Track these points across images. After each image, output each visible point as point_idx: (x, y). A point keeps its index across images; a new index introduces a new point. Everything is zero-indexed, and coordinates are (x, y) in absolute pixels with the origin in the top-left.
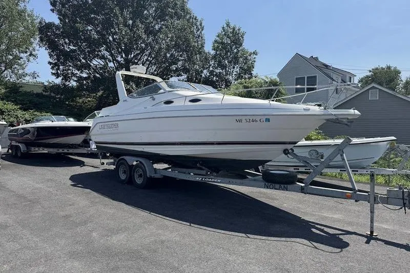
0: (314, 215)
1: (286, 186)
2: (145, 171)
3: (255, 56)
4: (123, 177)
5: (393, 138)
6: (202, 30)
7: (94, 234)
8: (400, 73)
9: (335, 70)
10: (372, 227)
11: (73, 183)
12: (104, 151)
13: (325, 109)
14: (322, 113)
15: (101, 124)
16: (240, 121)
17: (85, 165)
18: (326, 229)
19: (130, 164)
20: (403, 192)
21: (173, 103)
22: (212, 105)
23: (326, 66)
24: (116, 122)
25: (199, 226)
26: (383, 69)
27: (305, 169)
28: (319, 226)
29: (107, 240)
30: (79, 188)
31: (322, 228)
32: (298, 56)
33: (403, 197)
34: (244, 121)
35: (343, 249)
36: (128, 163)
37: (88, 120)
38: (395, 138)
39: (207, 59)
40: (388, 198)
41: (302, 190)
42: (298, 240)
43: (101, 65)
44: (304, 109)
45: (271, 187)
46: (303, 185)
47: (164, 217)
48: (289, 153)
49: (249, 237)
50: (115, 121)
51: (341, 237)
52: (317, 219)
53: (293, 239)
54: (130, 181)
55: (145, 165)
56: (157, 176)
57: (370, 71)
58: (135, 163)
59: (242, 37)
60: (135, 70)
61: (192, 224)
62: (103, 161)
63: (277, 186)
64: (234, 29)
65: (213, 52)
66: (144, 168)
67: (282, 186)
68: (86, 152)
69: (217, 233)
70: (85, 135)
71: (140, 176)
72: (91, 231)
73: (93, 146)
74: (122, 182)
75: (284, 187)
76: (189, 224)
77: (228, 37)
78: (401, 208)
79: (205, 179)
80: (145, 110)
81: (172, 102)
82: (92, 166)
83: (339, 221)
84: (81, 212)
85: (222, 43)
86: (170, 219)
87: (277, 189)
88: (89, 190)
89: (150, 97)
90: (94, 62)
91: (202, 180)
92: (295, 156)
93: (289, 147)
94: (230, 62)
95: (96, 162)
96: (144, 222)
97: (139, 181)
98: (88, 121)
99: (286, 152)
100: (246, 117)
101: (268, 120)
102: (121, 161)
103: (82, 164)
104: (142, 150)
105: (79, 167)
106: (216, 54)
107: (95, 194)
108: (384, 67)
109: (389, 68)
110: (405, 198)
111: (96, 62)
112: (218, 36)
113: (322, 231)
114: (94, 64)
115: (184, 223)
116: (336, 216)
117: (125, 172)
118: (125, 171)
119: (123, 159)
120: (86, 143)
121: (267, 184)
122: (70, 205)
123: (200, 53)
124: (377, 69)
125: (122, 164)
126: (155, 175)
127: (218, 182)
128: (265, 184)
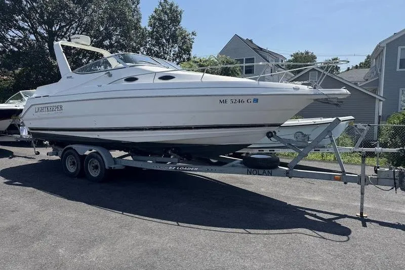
0: (298, 199)
1: (270, 171)
2: (102, 162)
3: (193, 36)
4: (72, 169)
5: (352, 117)
6: (138, 3)
7: (61, 251)
8: (316, 58)
9: (270, 53)
10: (362, 209)
11: (6, 181)
12: (38, 138)
13: (315, 88)
14: (312, 93)
15: (37, 106)
16: (225, 102)
17: (15, 156)
18: (318, 214)
19: (81, 154)
20: (394, 171)
21: (138, 81)
22: (190, 83)
23: (261, 49)
24: (60, 104)
25: (188, 225)
26: (302, 54)
27: (270, 151)
28: (309, 212)
29: (83, 257)
30: (18, 187)
31: (314, 213)
32: (236, 36)
33: (394, 177)
34: (229, 102)
35: (349, 236)
36: (77, 153)
37: (11, 101)
38: (353, 118)
39: (143, 36)
40: (377, 178)
41: (288, 174)
42: (300, 230)
43: (20, 37)
44: (294, 88)
45: (255, 172)
46: (287, 169)
47: (142, 217)
48: (272, 136)
49: (250, 233)
50: (58, 102)
51: (338, 221)
52: (303, 203)
53: (294, 230)
54: (82, 173)
55: (102, 155)
56: (117, 167)
57: (292, 56)
58: (88, 153)
59: (181, 16)
60: (77, 40)
61: (180, 223)
62: (38, 149)
63: (261, 171)
64: (172, 5)
65: (149, 29)
66: (100, 158)
67: (266, 171)
68: (14, 140)
69: (213, 232)
70: (11, 120)
71: (96, 167)
72: (56, 247)
73: (24, 133)
74: (72, 175)
75: (268, 171)
76: (176, 223)
77: (166, 13)
78: (393, 188)
79: (180, 167)
80: (100, 89)
81: (136, 79)
82: (25, 157)
83: (323, 203)
84: (31, 220)
85: (160, 20)
86: (151, 219)
87: (261, 175)
88: (31, 188)
89: (105, 72)
90: (11, 33)
91: (176, 169)
92: (279, 139)
93: (272, 129)
94: (168, 40)
95: (30, 151)
96: (121, 227)
97: (94, 174)
98: (10, 103)
99: (270, 135)
100: (233, 98)
101: (256, 101)
102: (68, 151)
103: (10, 155)
104: (98, 137)
105: (8, 158)
106: (153, 32)
107: (42, 193)
108: (303, 52)
109: (307, 53)
110: (396, 178)
111: (12, 34)
112: (155, 12)
113: (315, 216)
114: (11, 36)
115: (170, 222)
116: (317, 198)
117: (74, 164)
118: (74, 162)
119: (71, 148)
120: (14, 129)
121: (250, 170)
122: (12, 211)
123: (136, 28)
124: (297, 54)
125: (69, 154)
126: (115, 166)
127: (196, 171)
128: (248, 170)
